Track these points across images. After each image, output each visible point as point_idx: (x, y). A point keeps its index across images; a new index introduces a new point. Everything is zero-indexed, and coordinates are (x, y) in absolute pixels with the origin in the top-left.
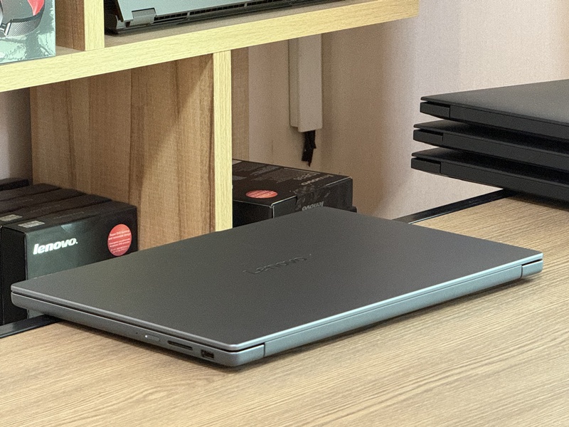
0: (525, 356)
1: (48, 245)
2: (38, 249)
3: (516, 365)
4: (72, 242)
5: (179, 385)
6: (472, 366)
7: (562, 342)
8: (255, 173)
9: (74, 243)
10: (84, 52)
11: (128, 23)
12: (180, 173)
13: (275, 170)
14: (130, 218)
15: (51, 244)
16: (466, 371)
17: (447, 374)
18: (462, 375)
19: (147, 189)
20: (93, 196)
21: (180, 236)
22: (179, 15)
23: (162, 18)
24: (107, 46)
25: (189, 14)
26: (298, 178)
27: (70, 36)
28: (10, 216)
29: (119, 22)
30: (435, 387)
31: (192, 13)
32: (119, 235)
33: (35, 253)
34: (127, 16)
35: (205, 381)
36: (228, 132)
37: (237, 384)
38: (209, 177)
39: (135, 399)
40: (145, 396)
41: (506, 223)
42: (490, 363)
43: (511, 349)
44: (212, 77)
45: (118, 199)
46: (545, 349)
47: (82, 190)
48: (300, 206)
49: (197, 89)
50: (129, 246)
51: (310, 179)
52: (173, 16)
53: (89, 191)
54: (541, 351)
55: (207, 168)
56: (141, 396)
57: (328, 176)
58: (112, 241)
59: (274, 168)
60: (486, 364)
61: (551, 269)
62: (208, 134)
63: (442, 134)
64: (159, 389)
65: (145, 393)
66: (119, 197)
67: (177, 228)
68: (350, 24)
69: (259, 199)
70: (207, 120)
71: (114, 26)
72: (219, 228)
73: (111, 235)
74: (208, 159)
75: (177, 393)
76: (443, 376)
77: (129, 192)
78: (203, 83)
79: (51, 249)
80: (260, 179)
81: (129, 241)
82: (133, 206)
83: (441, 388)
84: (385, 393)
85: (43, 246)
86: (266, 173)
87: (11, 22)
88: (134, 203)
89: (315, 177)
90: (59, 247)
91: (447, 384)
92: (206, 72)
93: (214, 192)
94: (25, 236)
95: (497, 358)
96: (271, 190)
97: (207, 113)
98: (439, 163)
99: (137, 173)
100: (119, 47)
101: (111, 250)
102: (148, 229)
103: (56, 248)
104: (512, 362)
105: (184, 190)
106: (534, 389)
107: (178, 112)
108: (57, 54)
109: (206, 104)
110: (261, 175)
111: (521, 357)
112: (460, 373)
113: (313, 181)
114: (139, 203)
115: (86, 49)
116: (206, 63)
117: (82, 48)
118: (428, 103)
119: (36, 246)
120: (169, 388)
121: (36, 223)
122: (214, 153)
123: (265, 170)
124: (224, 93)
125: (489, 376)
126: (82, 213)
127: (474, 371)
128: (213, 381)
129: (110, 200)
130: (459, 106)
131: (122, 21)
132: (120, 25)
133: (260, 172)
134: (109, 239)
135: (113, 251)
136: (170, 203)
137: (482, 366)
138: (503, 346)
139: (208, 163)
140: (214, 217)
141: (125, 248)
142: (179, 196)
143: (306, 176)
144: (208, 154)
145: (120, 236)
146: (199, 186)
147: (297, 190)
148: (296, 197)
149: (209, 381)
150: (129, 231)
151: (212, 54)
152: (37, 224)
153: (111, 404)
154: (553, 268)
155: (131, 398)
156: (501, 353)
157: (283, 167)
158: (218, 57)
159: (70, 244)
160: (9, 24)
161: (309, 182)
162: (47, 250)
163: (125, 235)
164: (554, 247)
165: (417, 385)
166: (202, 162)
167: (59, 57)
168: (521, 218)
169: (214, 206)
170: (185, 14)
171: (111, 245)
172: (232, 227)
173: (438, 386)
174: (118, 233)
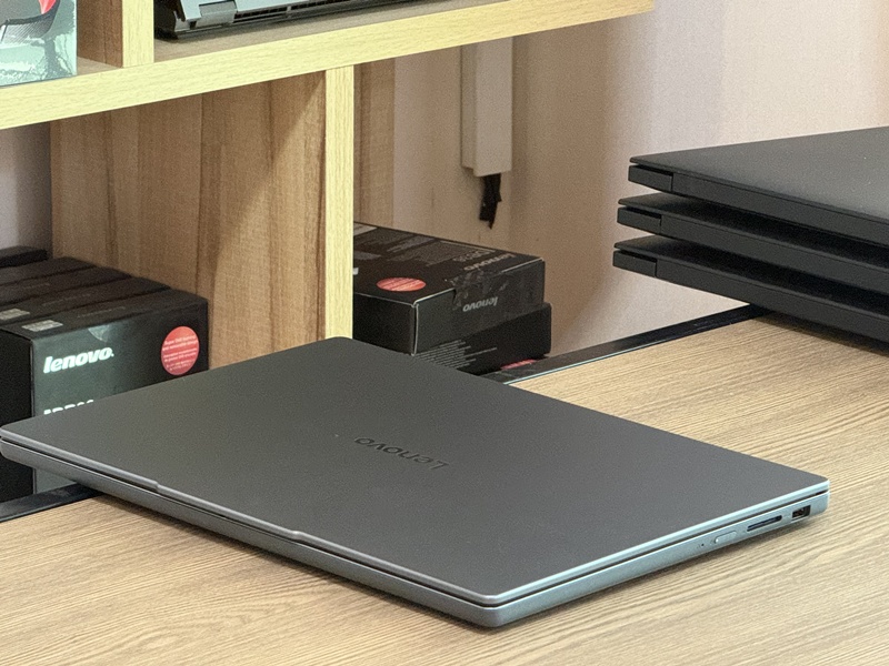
1: (66, 359)
2: (51, 365)
3: (716, 606)
4: (106, 354)
5: (198, 626)
7: (793, 569)
8: (394, 249)
9: (107, 357)
10: (119, 70)
11: (192, 24)
12: (274, 253)
13: (429, 243)
14: (198, 316)
15: (72, 358)
16: (638, 614)
18: (631, 621)
19: (223, 274)
20: (142, 281)
21: (273, 347)
22: (274, 10)
23: (247, 14)
24: (157, 59)
25: (289, 8)
26: (462, 259)
27: (100, 42)
28: (11, 311)
29: (179, 21)
30: (585, 641)
31: (294, 7)
32: (179, 343)
33: (46, 370)
34: (191, 11)
35: (238, 619)
36: (347, 191)
37: (285, 628)
38: (317, 260)
39: (125, 648)
40: (141, 645)
41: (746, 363)
42: (677, 602)
43: (715, 578)
44: (323, 107)
45: (181, 287)
46: (765, 579)
47: (125, 270)
48: (459, 305)
49: (301, 124)
50: (194, 360)
51: (478, 260)
52: (265, 11)
53: (136, 273)
55: (314, 246)
56: (136, 642)
57: (506, 256)
58: (167, 353)
59: (425, 240)
60: (671, 603)
61: (799, 443)
62: (317, 193)
63: (659, 216)
64: (164, 632)
65: (141, 639)
66: (183, 283)
67: (268, 335)
68: (543, 24)
69: (396, 292)
70: (316, 172)
71: (169, 25)
72: (329, 333)
73: (166, 343)
74: (315, 232)
75: (191, 640)
76: (602, 621)
77: (197, 276)
78: (311, 114)
79: (72, 365)
80: (402, 258)
81: (194, 352)
82: (201, 299)
83: (595, 641)
84: (507, 648)
85: (60, 360)
86: (413, 248)
87: (7, 23)
88: (203, 293)
89: (486, 258)
90: (84, 362)
91: (605, 635)
92: (315, 99)
93: (324, 284)
94: (29, 346)
95: (690, 593)
96: (415, 277)
97: (316, 161)
98: (654, 260)
99: (210, 249)
100: (177, 61)
101: (167, 367)
102: (224, 335)
103: (80, 363)
105: (280, 277)
106: (735, 647)
107: (272, 158)
108: (79, 73)
109: (314, 148)
110: (402, 252)
111: (726, 592)
112: (628, 617)
113: (483, 264)
114: (213, 296)
115: (125, 65)
116: (315, 85)
117: (119, 63)
118: (641, 166)
119: (49, 359)
120: (181, 631)
121: (50, 325)
122: (324, 223)
123: (410, 244)
124: (342, 130)
125: (670, 624)
126: (122, 308)
127: (651, 614)
128: (250, 621)
129: (170, 288)
130: (686, 174)
131: (184, 19)
132: (180, 26)
133: (403, 247)
134: (164, 349)
135: (170, 369)
136: (257, 298)
137: (664, 606)
139: (315, 238)
140: (324, 323)
141: (188, 364)
142: (271, 285)
143: (474, 255)
144: (315, 225)
145: (181, 345)
146: (301, 272)
147: (456, 279)
148: (454, 291)
150: (195, 337)
151: (324, 72)
152: (51, 326)
153: (86, 656)
154: (804, 441)
155: (120, 646)
156: (696, 584)
157: (437, 240)
158: (334, 77)
159: (103, 358)
160: (4, 27)
161: (476, 266)
162: (65, 367)
163: (189, 343)
164: (812, 406)
165: (559, 635)
166: (306, 236)
167: (82, 78)
168: (770, 354)
169: (323, 304)
170: (284, 8)
171: (166, 359)
172: (351, 337)
173: (592, 638)
174: (178, 340)
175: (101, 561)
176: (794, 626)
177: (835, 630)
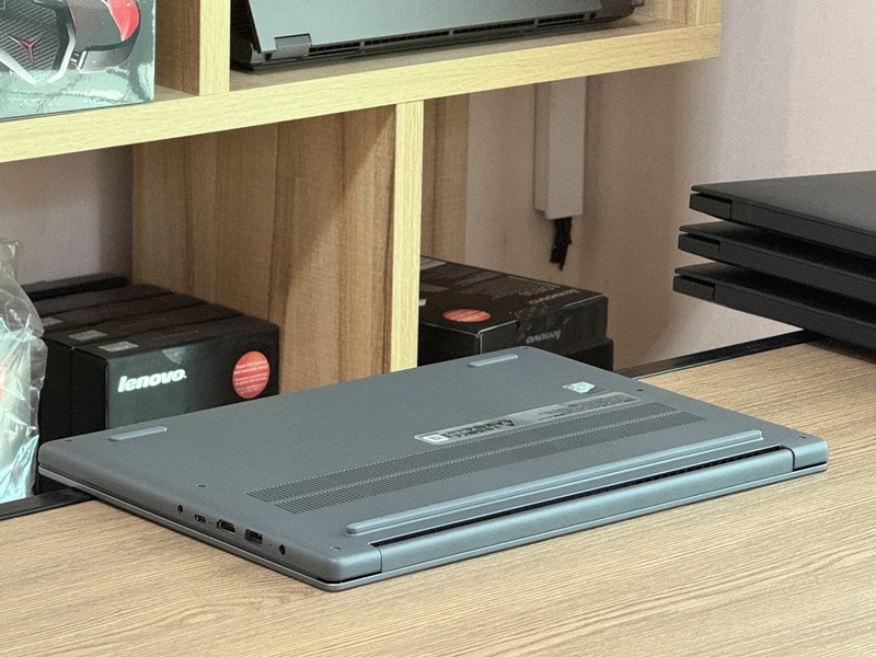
0: (756, 587)
1: (140, 379)
2: (126, 385)
3: (738, 601)
4: (179, 375)
5: (239, 604)
6: (673, 599)
7: (816, 570)
8: (463, 283)
9: (180, 378)
10: (196, 98)
11: (268, 56)
12: (343, 280)
13: (497, 278)
14: (269, 342)
15: (146, 378)
16: (662, 606)
17: (632, 609)
18: (654, 612)
19: (295, 301)
20: (217, 307)
22: (347, 45)
23: (321, 48)
25: (362, 44)
26: (526, 293)
27: (178, 72)
28: (89, 332)
29: (255, 53)
30: (606, 629)
31: (368, 42)
32: (250, 367)
33: (120, 390)
34: (267, 44)
35: (277, 600)
36: (415, 222)
37: (320, 608)
38: (385, 289)
39: (168, 621)
40: (183, 619)
41: (794, 383)
42: (700, 596)
43: (740, 575)
44: (393, 140)
45: (253, 314)
46: (789, 578)
47: (202, 297)
48: (523, 336)
49: (371, 155)
50: (264, 384)
51: (543, 295)
52: (338, 46)
53: (211, 299)
54: (782, 582)
55: (381, 274)
56: (179, 617)
57: (571, 292)
58: (238, 376)
59: (493, 276)
60: (694, 598)
61: (837, 456)
62: (385, 224)
63: (718, 243)
64: (207, 608)
65: (183, 614)
66: (255, 310)
67: (336, 361)
69: (463, 323)
70: (385, 203)
71: (246, 56)
72: (396, 366)
73: (237, 367)
74: (383, 261)
75: (231, 617)
76: (627, 611)
77: (269, 302)
78: (380, 149)
79: (145, 385)
80: (470, 291)
81: (265, 377)
82: (273, 325)
83: (616, 630)
84: (532, 632)
85: (134, 380)
86: (481, 282)
87: (88, 50)
88: (275, 320)
89: (551, 293)
90: (157, 383)
91: (628, 624)
92: (385, 132)
93: (390, 312)
94: (107, 364)
95: (714, 588)
96: (481, 310)
97: (385, 192)
98: (712, 285)
99: (283, 274)
100: (252, 90)
101: (238, 390)
102: (294, 361)
103: (153, 384)
104: (736, 595)
105: (349, 306)
106: (752, 638)
107: (344, 189)
108: (156, 100)
109: (384, 179)
110: (471, 285)
111: (750, 589)
112: (651, 609)
113: (547, 298)
114: (284, 322)
115: (201, 93)
116: (386, 118)
117: (195, 91)
118: (702, 195)
119: (123, 379)
120: (223, 608)
121: (125, 346)
122: (392, 253)
123: (479, 278)
124: (411, 163)
125: (692, 615)
126: (196, 332)
127: (674, 607)
128: (289, 601)
129: (242, 314)
130: (744, 202)
131: (259, 51)
132: (256, 58)
133: (471, 281)
134: (235, 373)
135: (240, 392)
136: (327, 324)
137: (688, 599)
138: (730, 570)
139: (383, 267)
140: (389, 349)
141: (258, 388)
142: (340, 314)
143: (539, 290)
144: (383, 253)
145: (252, 370)
146: (369, 300)
147: (520, 312)
148: (518, 323)
149: (283, 601)
150: (265, 362)
151: (395, 106)
152: (127, 347)
153: (129, 628)
154: (840, 456)
155: (164, 619)
156: (721, 581)
157: (506, 275)
158: (404, 111)
159: (176, 379)
160: (85, 53)
161: (541, 300)
162: (139, 387)
163: (260, 368)
164: (854, 423)
165: (584, 622)
166: (375, 265)
167: (159, 104)
168: (817, 375)
169: (390, 331)
170: (357, 44)
171: (238, 382)
172: (416, 366)
173: (615, 626)
174: (249, 365)
175: (151, 544)
176: (812, 621)
177: (850, 626)
